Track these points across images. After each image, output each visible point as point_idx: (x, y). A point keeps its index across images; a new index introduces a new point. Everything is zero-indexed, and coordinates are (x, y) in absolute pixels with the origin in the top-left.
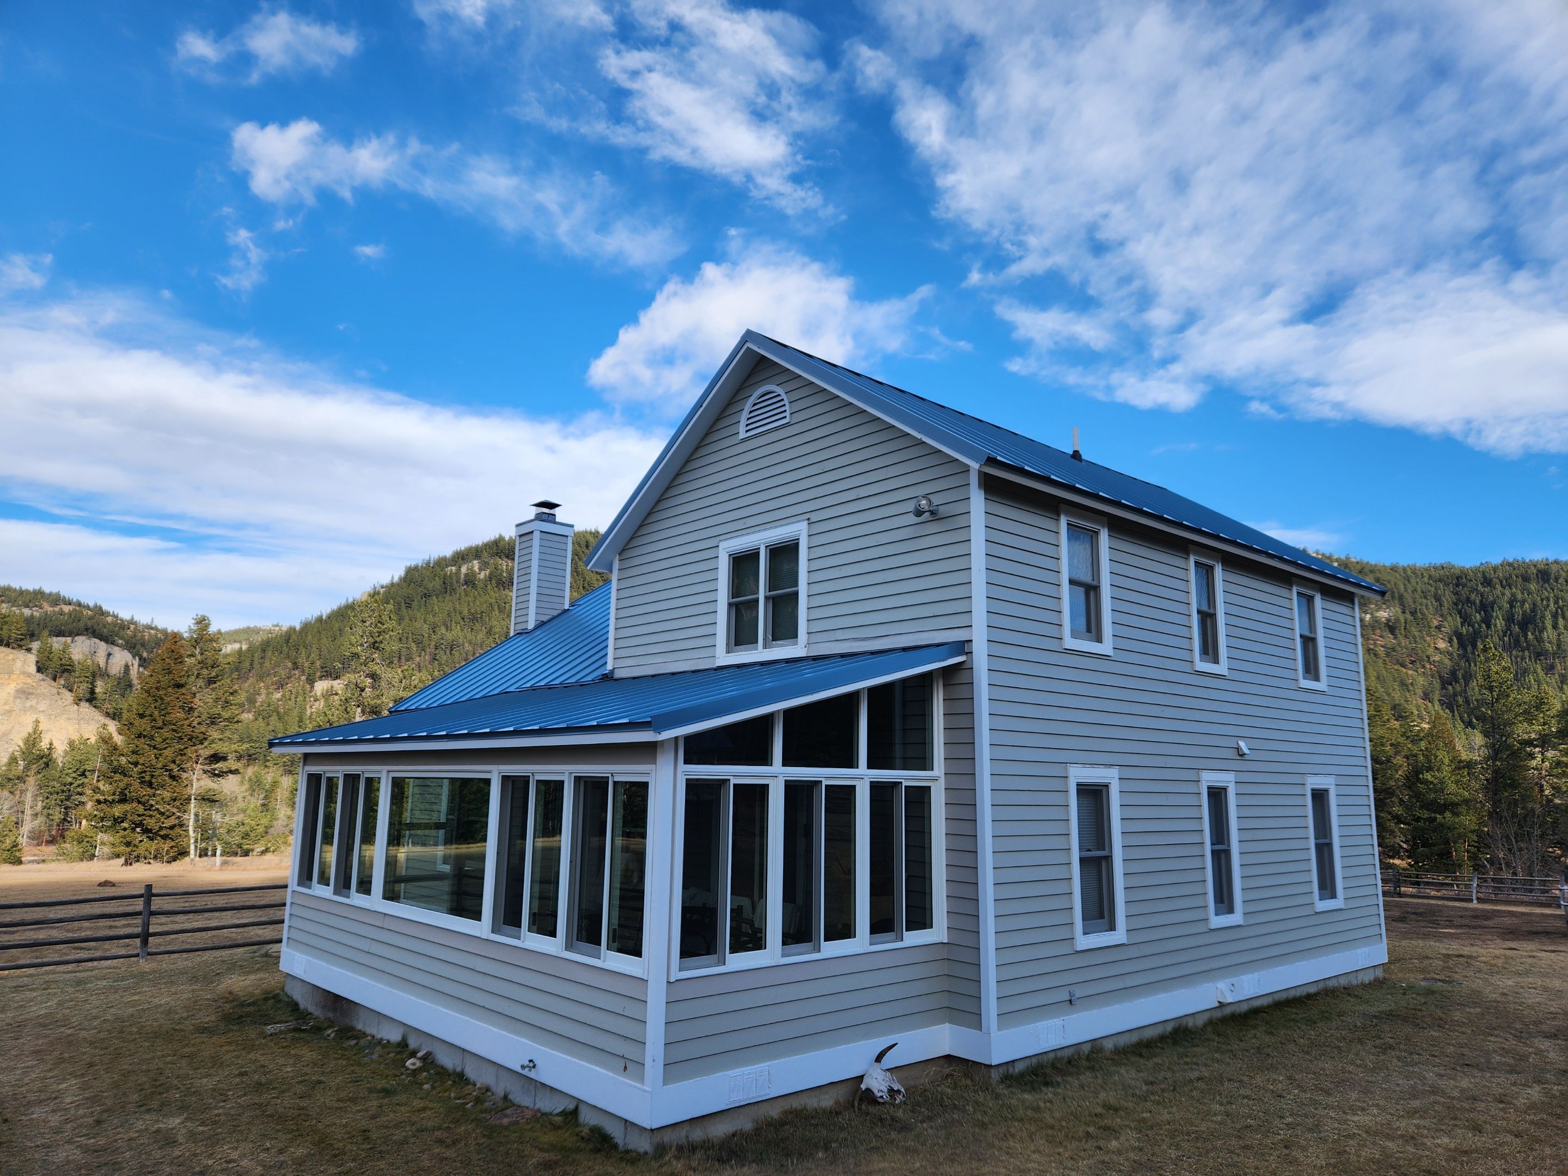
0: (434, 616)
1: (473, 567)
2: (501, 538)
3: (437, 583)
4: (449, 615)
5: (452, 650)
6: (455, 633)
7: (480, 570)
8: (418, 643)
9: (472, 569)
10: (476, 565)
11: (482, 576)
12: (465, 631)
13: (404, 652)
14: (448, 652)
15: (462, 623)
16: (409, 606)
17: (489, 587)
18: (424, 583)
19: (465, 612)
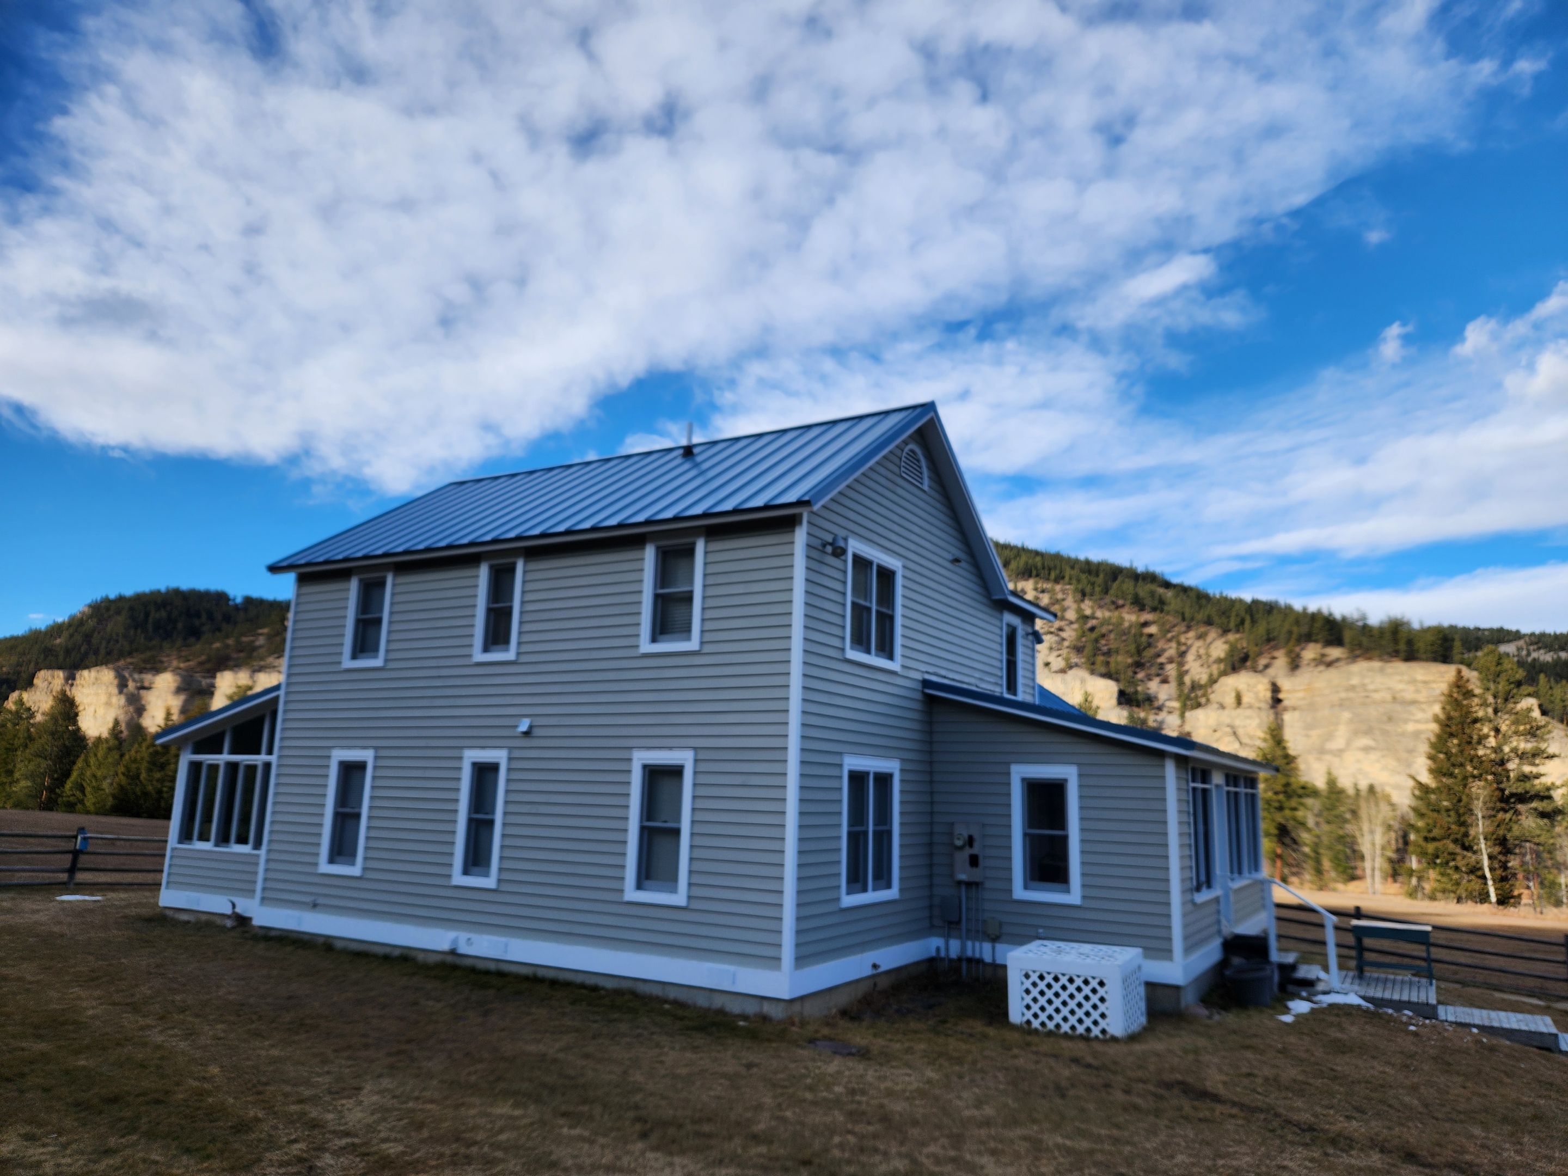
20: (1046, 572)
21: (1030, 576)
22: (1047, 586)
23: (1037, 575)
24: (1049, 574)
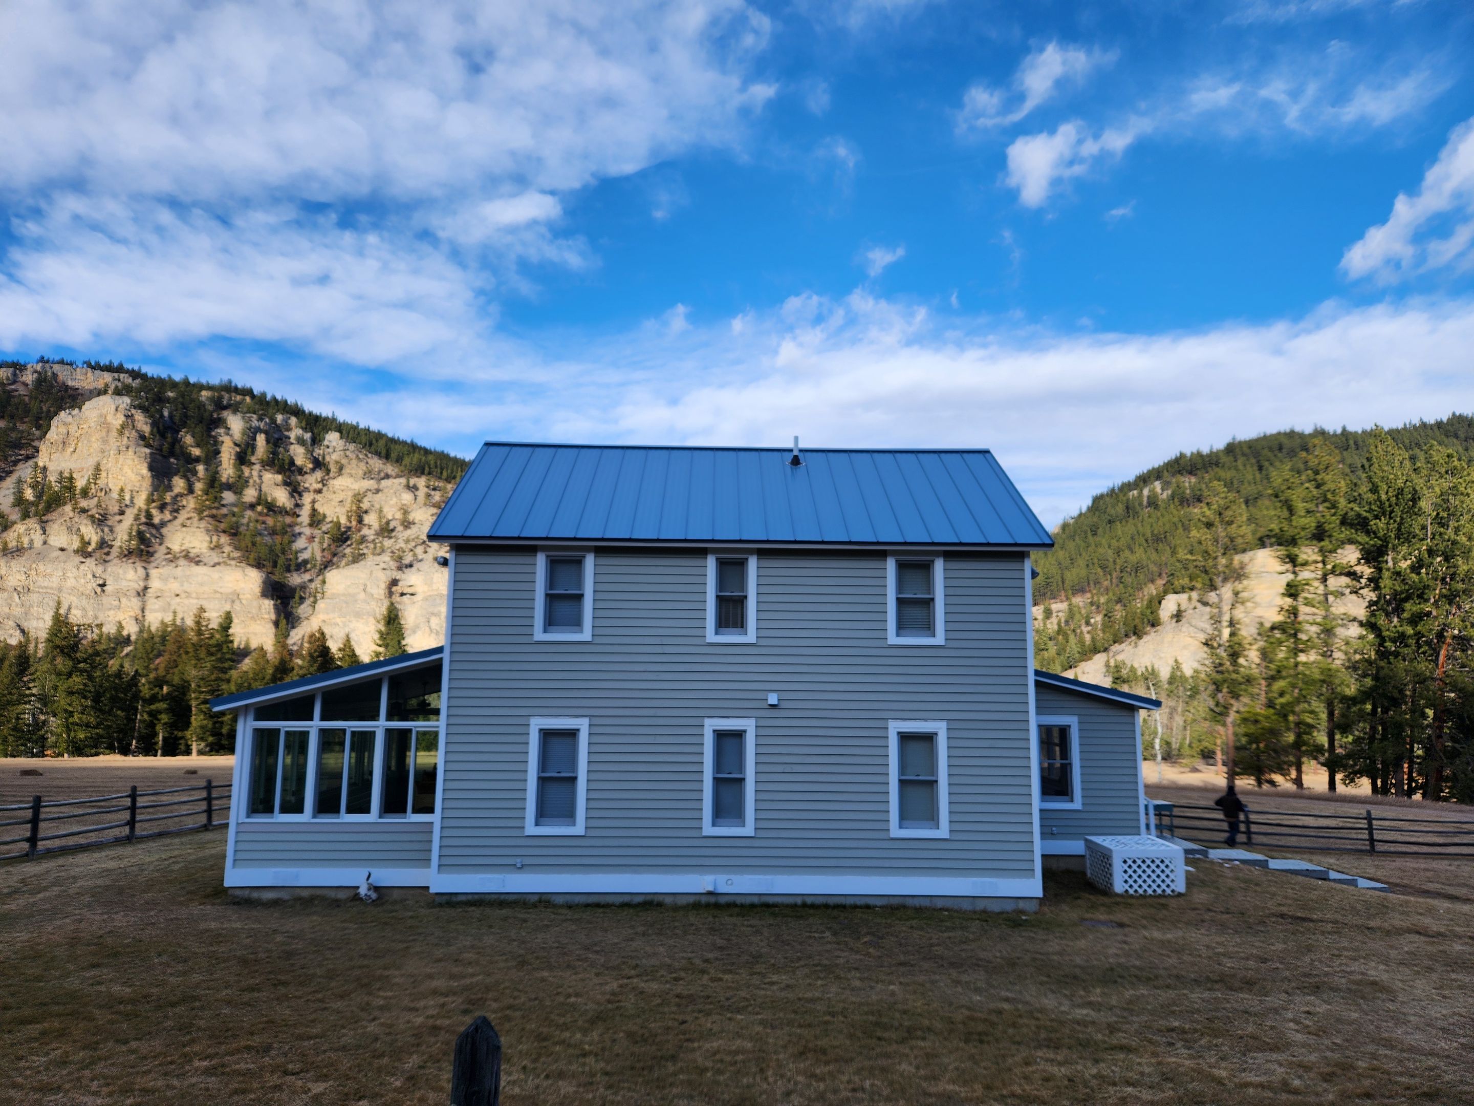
0: (1118, 541)
1: (1154, 489)
2: (1182, 455)
3: (1120, 509)
4: (1132, 538)
5: (1137, 572)
6: (1139, 555)
7: (1163, 490)
8: (1104, 568)
9: (1152, 491)
10: (1158, 485)
11: (1165, 496)
12: (1149, 552)
13: (1092, 577)
14: (1133, 574)
15: (1146, 545)
16: (1095, 534)
17: (1172, 506)
18: (1108, 510)
19: (1149, 535)
20: (439, 471)
21: (423, 473)
22: (441, 484)
23: (429, 474)
24: (441, 473)
